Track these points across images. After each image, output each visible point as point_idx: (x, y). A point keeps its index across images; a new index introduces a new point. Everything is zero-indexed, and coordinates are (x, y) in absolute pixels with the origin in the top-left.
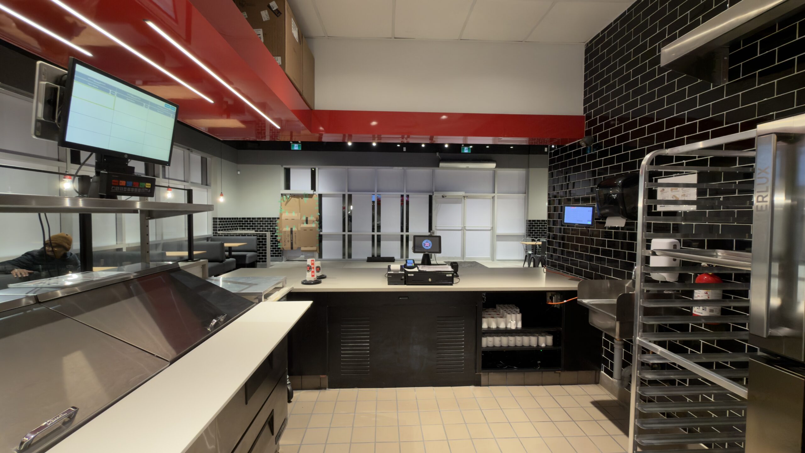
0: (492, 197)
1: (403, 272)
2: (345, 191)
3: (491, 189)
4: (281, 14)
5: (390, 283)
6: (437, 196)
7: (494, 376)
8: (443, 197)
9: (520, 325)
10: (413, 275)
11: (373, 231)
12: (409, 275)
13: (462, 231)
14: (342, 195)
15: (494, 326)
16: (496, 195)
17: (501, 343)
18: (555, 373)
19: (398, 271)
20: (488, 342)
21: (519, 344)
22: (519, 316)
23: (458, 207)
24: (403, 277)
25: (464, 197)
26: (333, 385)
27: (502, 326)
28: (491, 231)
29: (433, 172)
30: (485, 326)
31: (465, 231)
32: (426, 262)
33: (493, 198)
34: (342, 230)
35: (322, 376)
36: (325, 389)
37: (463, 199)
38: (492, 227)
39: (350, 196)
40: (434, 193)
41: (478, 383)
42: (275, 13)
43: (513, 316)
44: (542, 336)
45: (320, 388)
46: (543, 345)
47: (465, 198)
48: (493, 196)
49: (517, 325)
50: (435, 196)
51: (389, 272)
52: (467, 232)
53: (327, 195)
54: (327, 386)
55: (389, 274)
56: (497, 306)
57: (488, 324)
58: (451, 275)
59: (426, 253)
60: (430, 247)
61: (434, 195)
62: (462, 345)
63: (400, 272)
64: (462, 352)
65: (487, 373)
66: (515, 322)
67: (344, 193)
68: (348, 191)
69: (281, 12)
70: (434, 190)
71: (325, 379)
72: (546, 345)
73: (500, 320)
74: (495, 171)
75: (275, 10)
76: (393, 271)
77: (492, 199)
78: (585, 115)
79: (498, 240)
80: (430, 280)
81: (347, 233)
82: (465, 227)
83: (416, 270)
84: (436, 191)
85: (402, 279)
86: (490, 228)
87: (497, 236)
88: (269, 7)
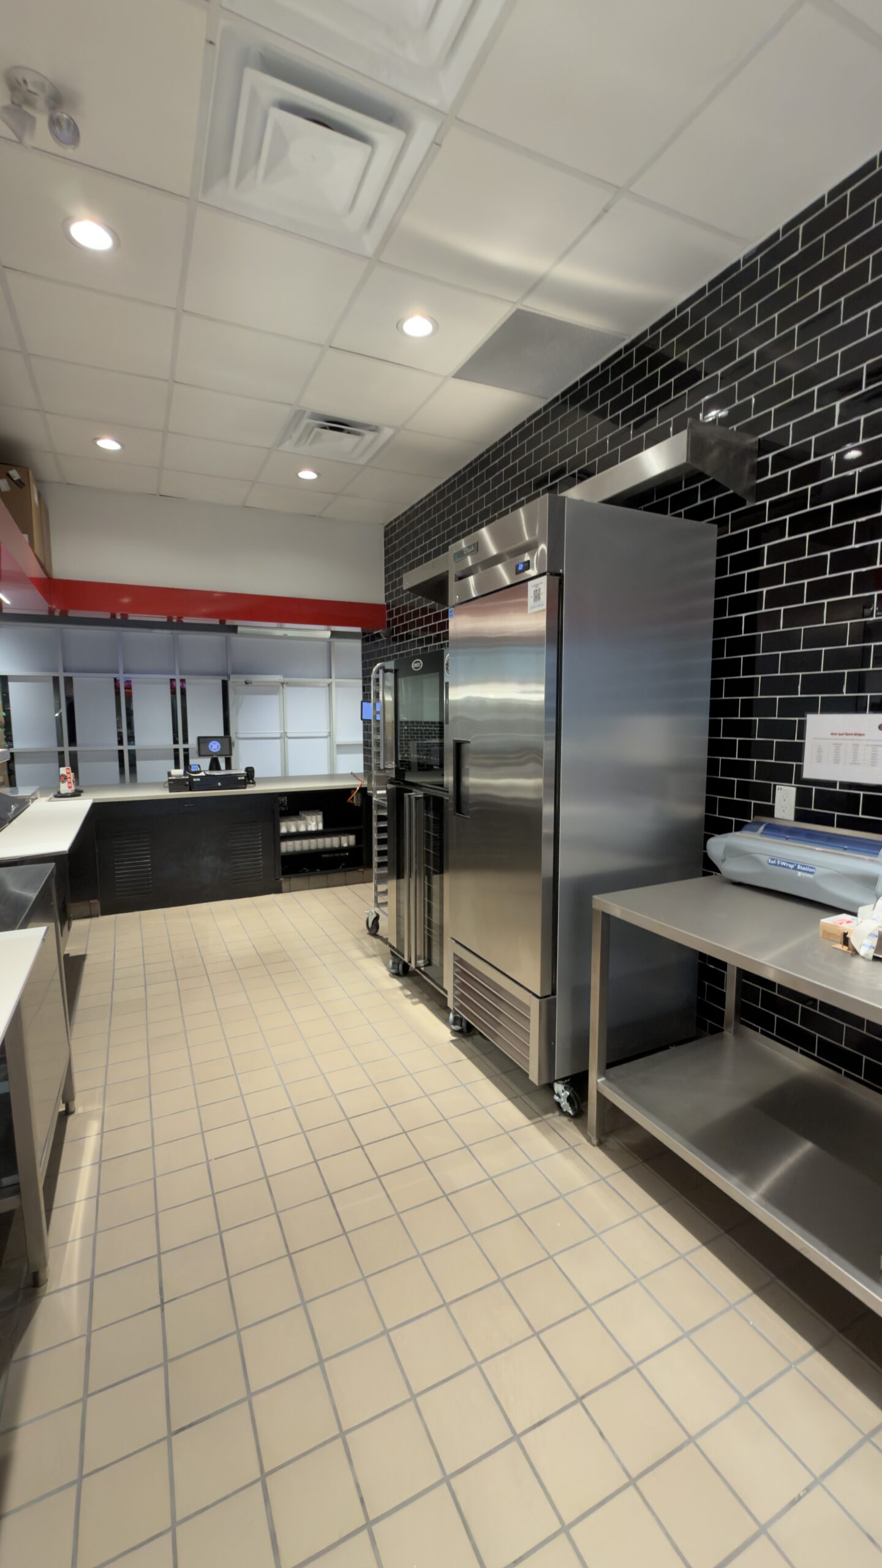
0: (326, 685)
1: (188, 777)
2: (57, 671)
3: (325, 671)
4: (24, 484)
5: (170, 791)
6: (233, 681)
7: (295, 881)
8: (246, 683)
9: (321, 827)
10: (199, 780)
11: (120, 742)
12: (194, 780)
13: (282, 740)
14: (51, 678)
15: (293, 830)
16: (333, 681)
17: (302, 847)
18: (358, 871)
19: (181, 776)
20: (287, 847)
21: (321, 846)
22: (320, 817)
23: (274, 700)
24: (187, 783)
25: (283, 684)
26: (109, 909)
27: (302, 829)
28: (329, 738)
29: (227, 642)
30: (283, 830)
31: (286, 739)
32: (214, 766)
33: (329, 685)
34: (55, 743)
35: (92, 901)
36: (97, 916)
37: (281, 688)
38: (330, 732)
39: (69, 681)
40: (231, 676)
41: (279, 891)
42: (17, 484)
43: (314, 817)
44: (344, 836)
45: (90, 916)
46: (345, 845)
47: (284, 686)
48: (329, 682)
49: (318, 826)
50: (233, 682)
51: (170, 778)
52: (290, 741)
53: (18, 679)
54: (100, 913)
55: (170, 780)
56: (300, 812)
57: (288, 828)
58: (243, 778)
59: (214, 756)
60: (218, 750)
61: (231, 680)
62: (260, 852)
63: (183, 777)
64: (260, 860)
65: (288, 879)
66: (315, 823)
67: (56, 674)
68: (65, 671)
69: (25, 483)
70: (230, 672)
71: (96, 904)
72: (348, 844)
73: (300, 822)
74: (330, 643)
75: (17, 480)
76: (174, 776)
77: (327, 688)
78: (386, 604)
79: (339, 753)
80: (219, 784)
81: (67, 749)
82: (286, 733)
83: (202, 774)
84: (234, 673)
85: (186, 785)
86: (326, 735)
87: (338, 746)
88: (9, 476)
